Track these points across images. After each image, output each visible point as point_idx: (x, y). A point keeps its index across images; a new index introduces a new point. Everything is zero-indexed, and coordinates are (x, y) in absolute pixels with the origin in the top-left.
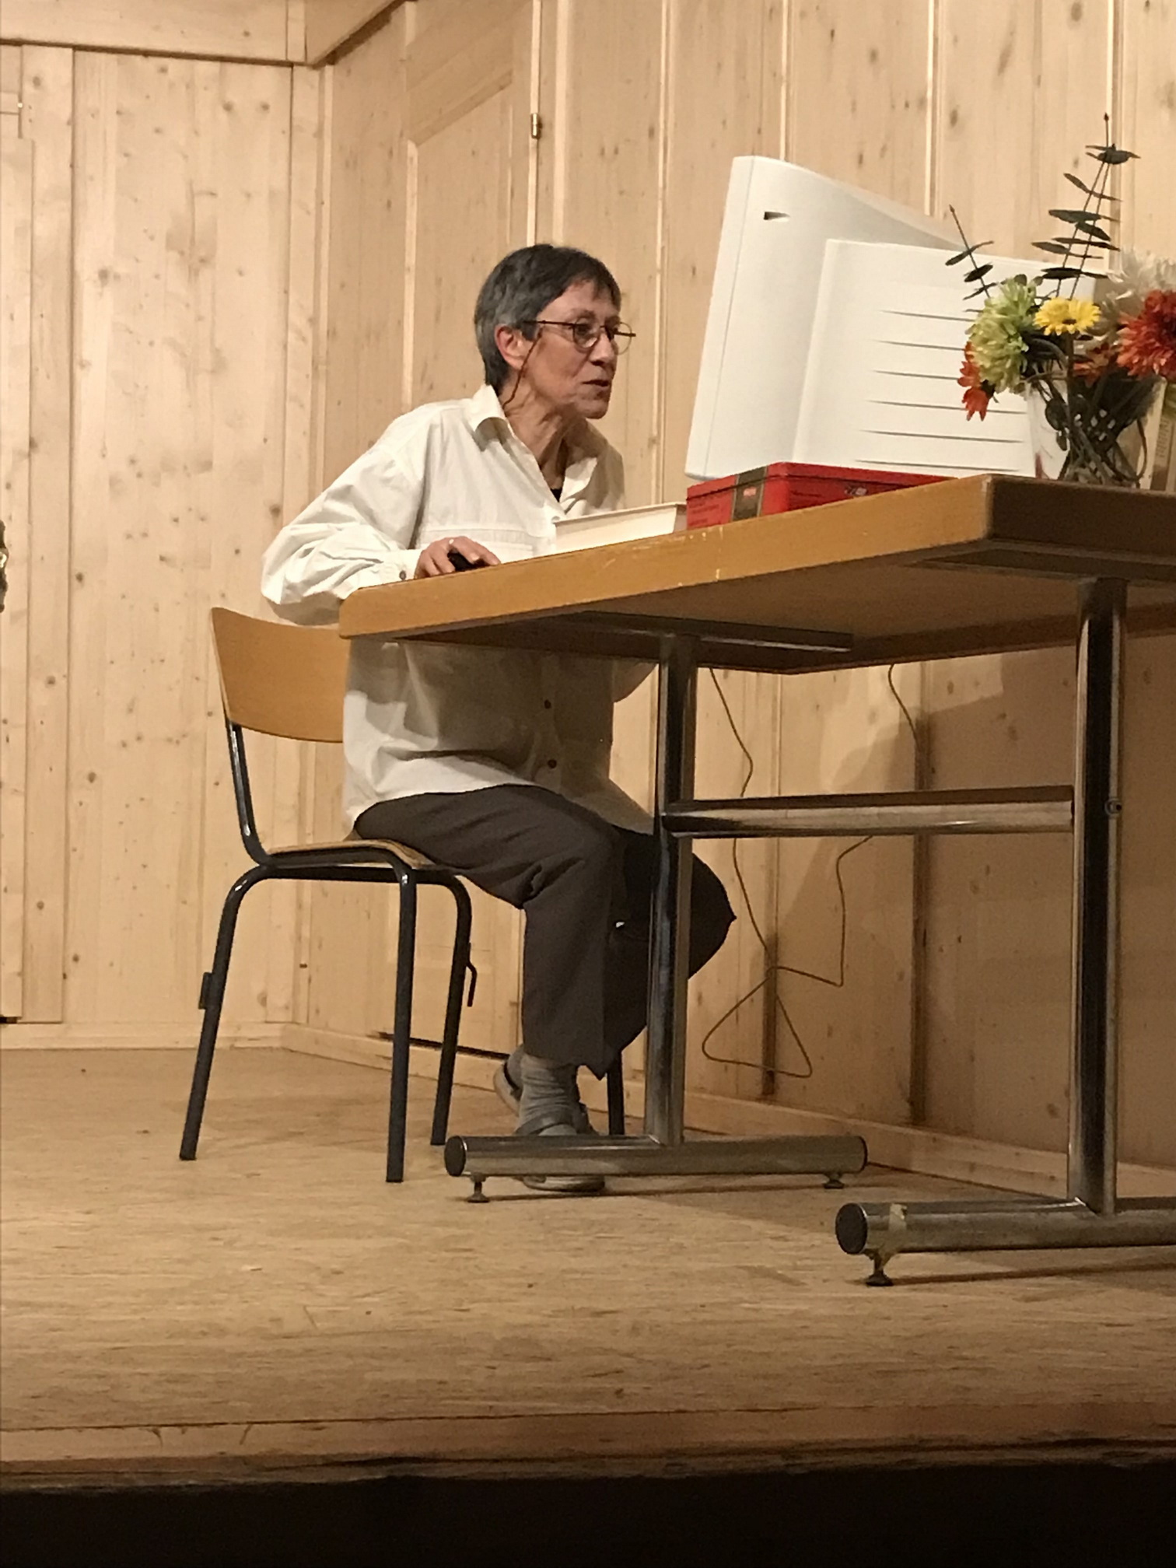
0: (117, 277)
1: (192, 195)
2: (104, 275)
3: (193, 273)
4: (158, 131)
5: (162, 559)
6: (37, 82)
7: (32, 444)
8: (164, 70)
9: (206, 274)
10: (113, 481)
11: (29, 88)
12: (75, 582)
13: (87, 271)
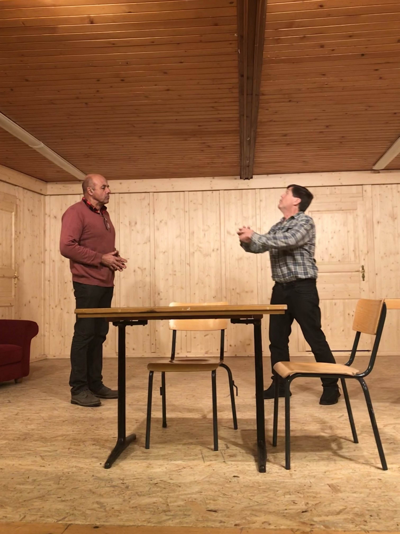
0: (380, 222)
1: (393, 207)
2: (378, 222)
3: (394, 221)
4: (386, 197)
5: (391, 270)
6: (365, 191)
7: (368, 252)
8: (387, 187)
9: (396, 221)
10: (382, 258)
11: (364, 192)
12: (376, 275)
13: (375, 222)
